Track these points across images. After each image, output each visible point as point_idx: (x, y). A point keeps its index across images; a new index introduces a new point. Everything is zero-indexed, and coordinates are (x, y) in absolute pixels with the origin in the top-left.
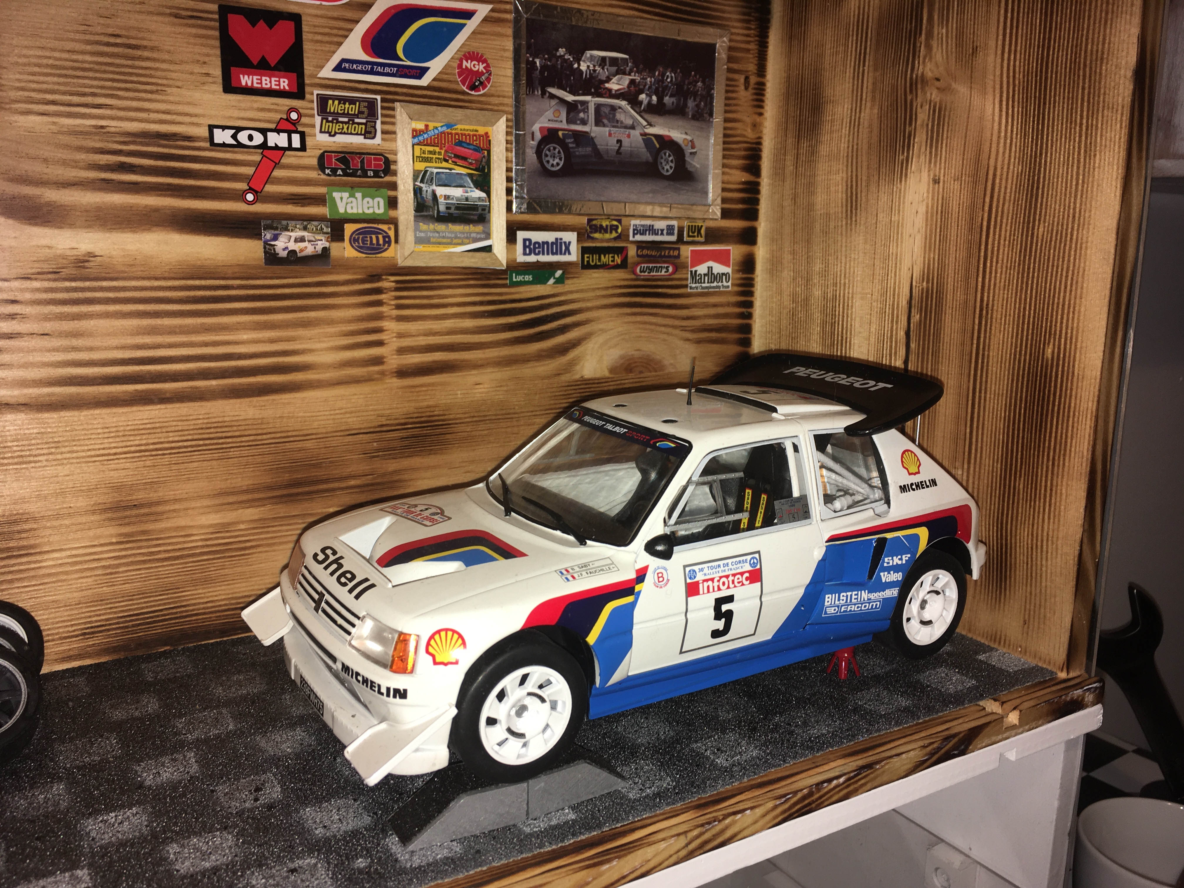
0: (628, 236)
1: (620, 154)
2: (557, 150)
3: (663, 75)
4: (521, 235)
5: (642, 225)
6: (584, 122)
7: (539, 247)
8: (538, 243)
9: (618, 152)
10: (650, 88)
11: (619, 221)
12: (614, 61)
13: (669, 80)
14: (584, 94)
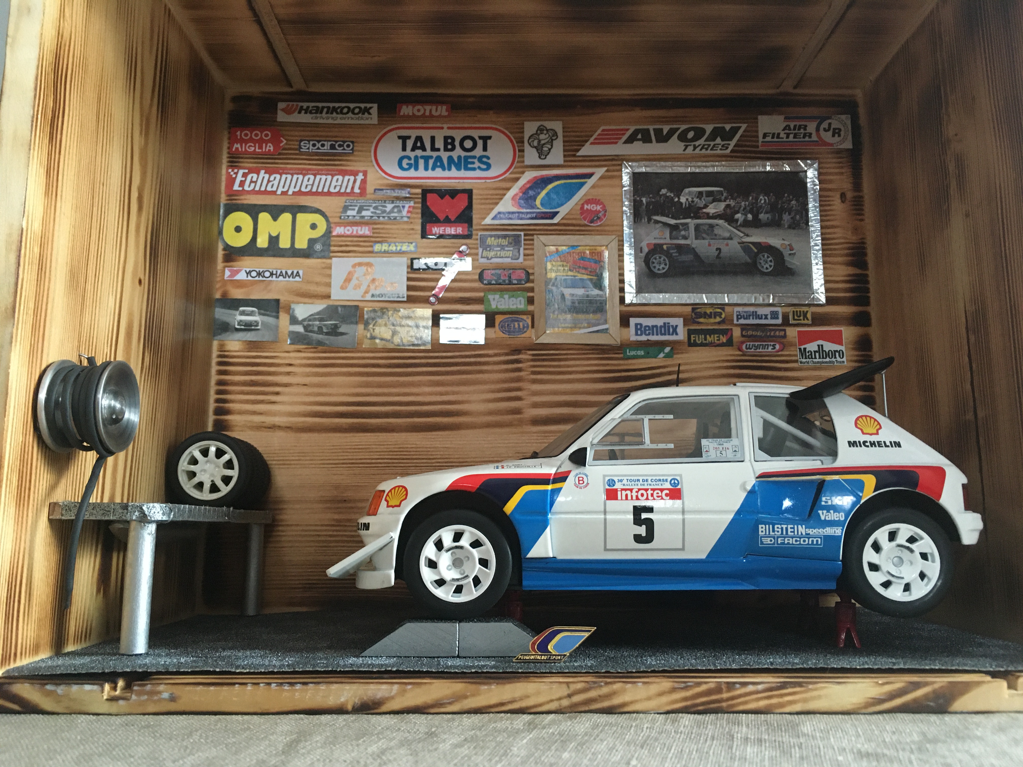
0: (733, 320)
1: (720, 258)
2: (662, 259)
3: (757, 199)
4: (633, 321)
5: (745, 312)
6: (685, 238)
7: (649, 330)
8: (648, 326)
9: (718, 257)
10: (744, 209)
11: (723, 309)
12: (709, 194)
13: (763, 202)
14: (684, 218)
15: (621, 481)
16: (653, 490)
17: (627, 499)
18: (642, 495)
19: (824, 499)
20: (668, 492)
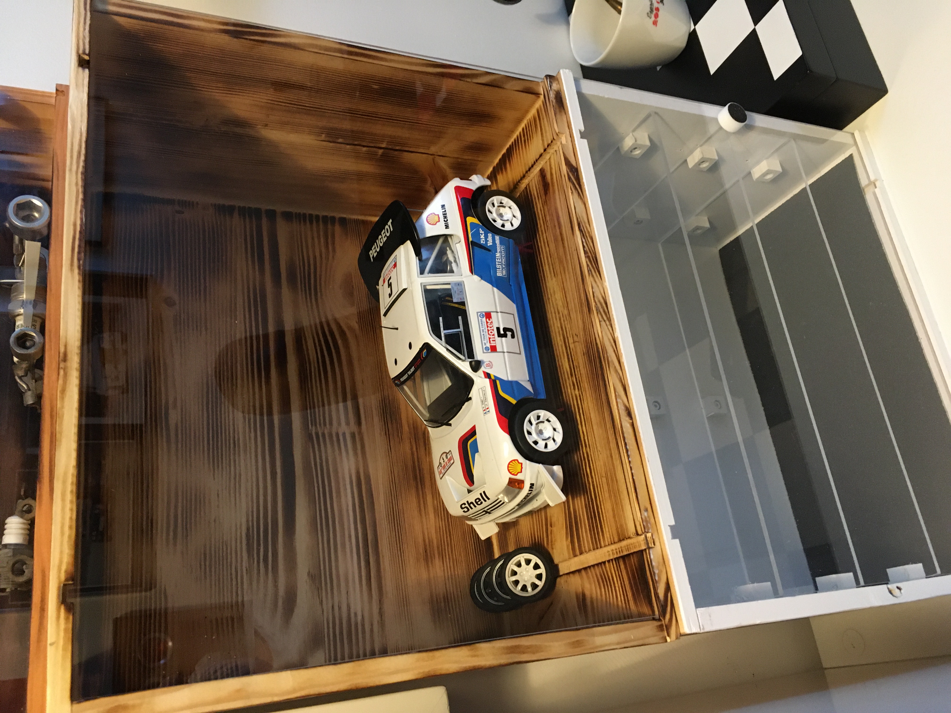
15: (485, 344)
16: (488, 327)
17: (495, 341)
18: (491, 332)
19: (482, 242)
20: (488, 320)
